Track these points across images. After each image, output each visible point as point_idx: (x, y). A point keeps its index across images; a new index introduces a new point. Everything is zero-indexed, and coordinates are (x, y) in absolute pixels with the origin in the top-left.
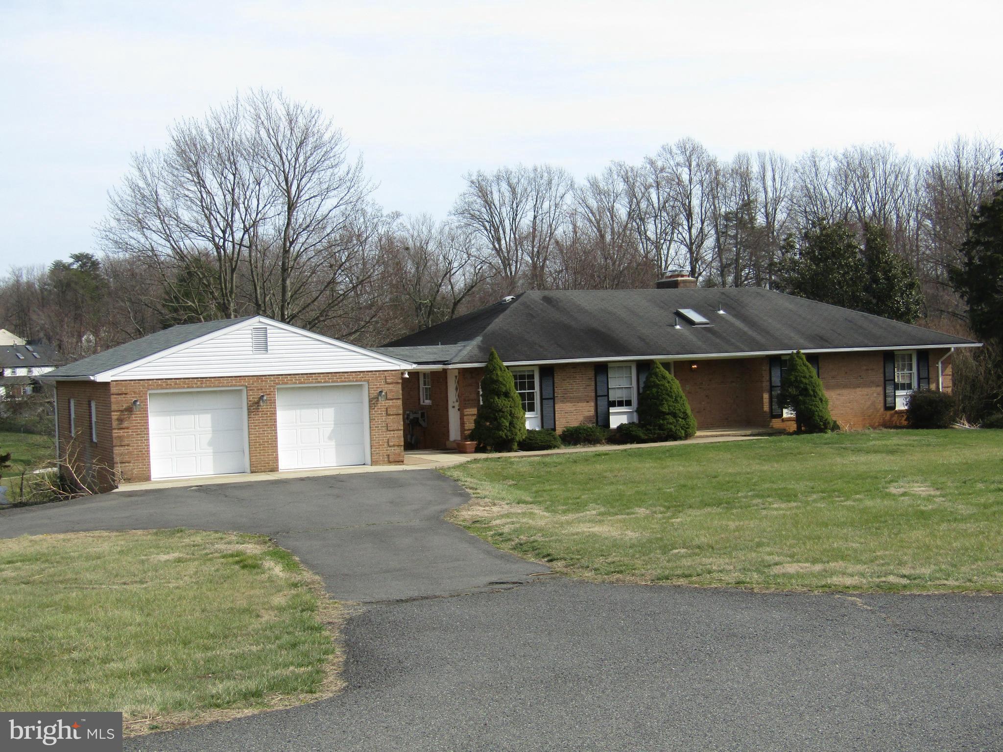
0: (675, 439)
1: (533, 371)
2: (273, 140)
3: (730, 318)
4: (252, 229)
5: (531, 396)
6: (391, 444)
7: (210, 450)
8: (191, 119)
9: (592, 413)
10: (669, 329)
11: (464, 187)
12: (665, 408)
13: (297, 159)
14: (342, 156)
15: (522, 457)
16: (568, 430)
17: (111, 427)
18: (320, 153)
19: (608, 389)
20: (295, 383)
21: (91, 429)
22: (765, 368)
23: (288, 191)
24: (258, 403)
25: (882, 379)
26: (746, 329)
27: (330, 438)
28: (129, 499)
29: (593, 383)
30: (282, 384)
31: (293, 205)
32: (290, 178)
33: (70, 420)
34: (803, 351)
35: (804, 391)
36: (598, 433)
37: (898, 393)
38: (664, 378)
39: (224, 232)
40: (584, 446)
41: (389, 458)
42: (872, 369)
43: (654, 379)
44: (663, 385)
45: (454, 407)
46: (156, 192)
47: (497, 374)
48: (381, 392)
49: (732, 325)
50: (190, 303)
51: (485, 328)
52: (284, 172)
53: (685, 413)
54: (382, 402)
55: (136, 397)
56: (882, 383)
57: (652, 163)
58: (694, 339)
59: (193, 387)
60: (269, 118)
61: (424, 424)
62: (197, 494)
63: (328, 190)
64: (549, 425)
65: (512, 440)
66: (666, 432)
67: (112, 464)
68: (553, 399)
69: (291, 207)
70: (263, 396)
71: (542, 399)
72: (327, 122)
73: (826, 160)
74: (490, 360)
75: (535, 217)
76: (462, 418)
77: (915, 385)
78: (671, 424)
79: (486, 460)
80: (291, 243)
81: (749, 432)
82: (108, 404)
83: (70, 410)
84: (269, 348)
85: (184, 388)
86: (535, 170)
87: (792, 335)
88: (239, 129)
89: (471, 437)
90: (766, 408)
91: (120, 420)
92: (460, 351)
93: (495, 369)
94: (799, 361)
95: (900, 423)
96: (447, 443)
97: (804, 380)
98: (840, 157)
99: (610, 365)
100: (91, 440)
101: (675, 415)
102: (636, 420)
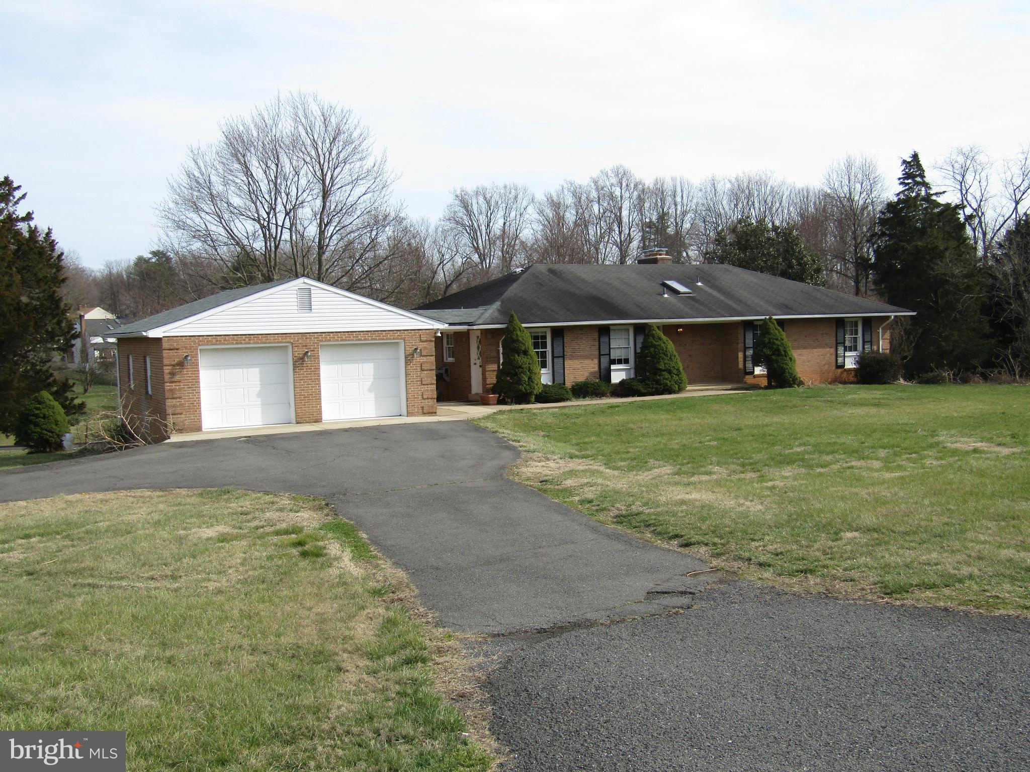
0: (670, 393)
1: (546, 332)
2: (311, 136)
3: (707, 289)
4: (292, 214)
5: (543, 355)
6: (425, 397)
7: (258, 402)
8: (239, 117)
9: (597, 369)
10: (658, 297)
11: (450, 199)
12: (662, 366)
13: (330, 154)
14: (370, 150)
15: (542, 409)
16: (577, 385)
17: (163, 380)
18: (349, 149)
19: (610, 348)
20: (338, 341)
21: (147, 382)
22: (741, 331)
23: (324, 181)
24: (302, 359)
25: (834, 342)
26: (723, 298)
27: (370, 390)
28: (179, 450)
29: (597, 344)
30: (325, 341)
31: (327, 192)
32: (325, 170)
33: (129, 374)
34: (774, 317)
35: (777, 352)
36: (604, 387)
37: (847, 354)
38: (660, 339)
39: (268, 214)
40: (592, 399)
41: (423, 409)
42: (827, 334)
43: (651, 339)
44: (659, 345)
45: (475, 364)
46: (210, 180)
47: (517, 335)
48: (416, 349)
49: (710, 295)
50: (239, 275)
51: (502, 295)
52: (319, 163)
53: (678, 370)
54: (417, 359)
55: (187, 352)
56: (835, 346)
57: (596, 183)
58: (682, 306)
59: (241, 343)
60: (306, 117)
61: (447, 379)
62: (246, 445)
63: (357, 179)
64: (559, 380)
65: (531, 394)
66: (662, 387)
67: (164, 415)
68: (563, 357)
69: (325, 194)
70: (307, 352)
71: (553, 357)
72: (356, 122)
73: (723, 183)
74: (510, 322)
75: (505, 224)
76: (484, 374)
77: (860, 347)
78: (667, 379)
79: (511, 411)
80: (326, 226)
81: (729, 387)
82: (160, 359)
83: (129, 365)
84: (313, 307)
85: (233, 344)
86: (505, 187)
87: (762, 303)
88: (280, 126)
89: (494, 390)
90: (741, 365)
91: (172, 374)
92: (482, 314)
93: (514, 329)
94: (771, 325)
95: (849, 379)
96: (469, 395)
97: (776, 342)
98: (733, 180)
99: (611, 328)
100: (147, 392)
101: (670, 372)
102: (632, 376)
